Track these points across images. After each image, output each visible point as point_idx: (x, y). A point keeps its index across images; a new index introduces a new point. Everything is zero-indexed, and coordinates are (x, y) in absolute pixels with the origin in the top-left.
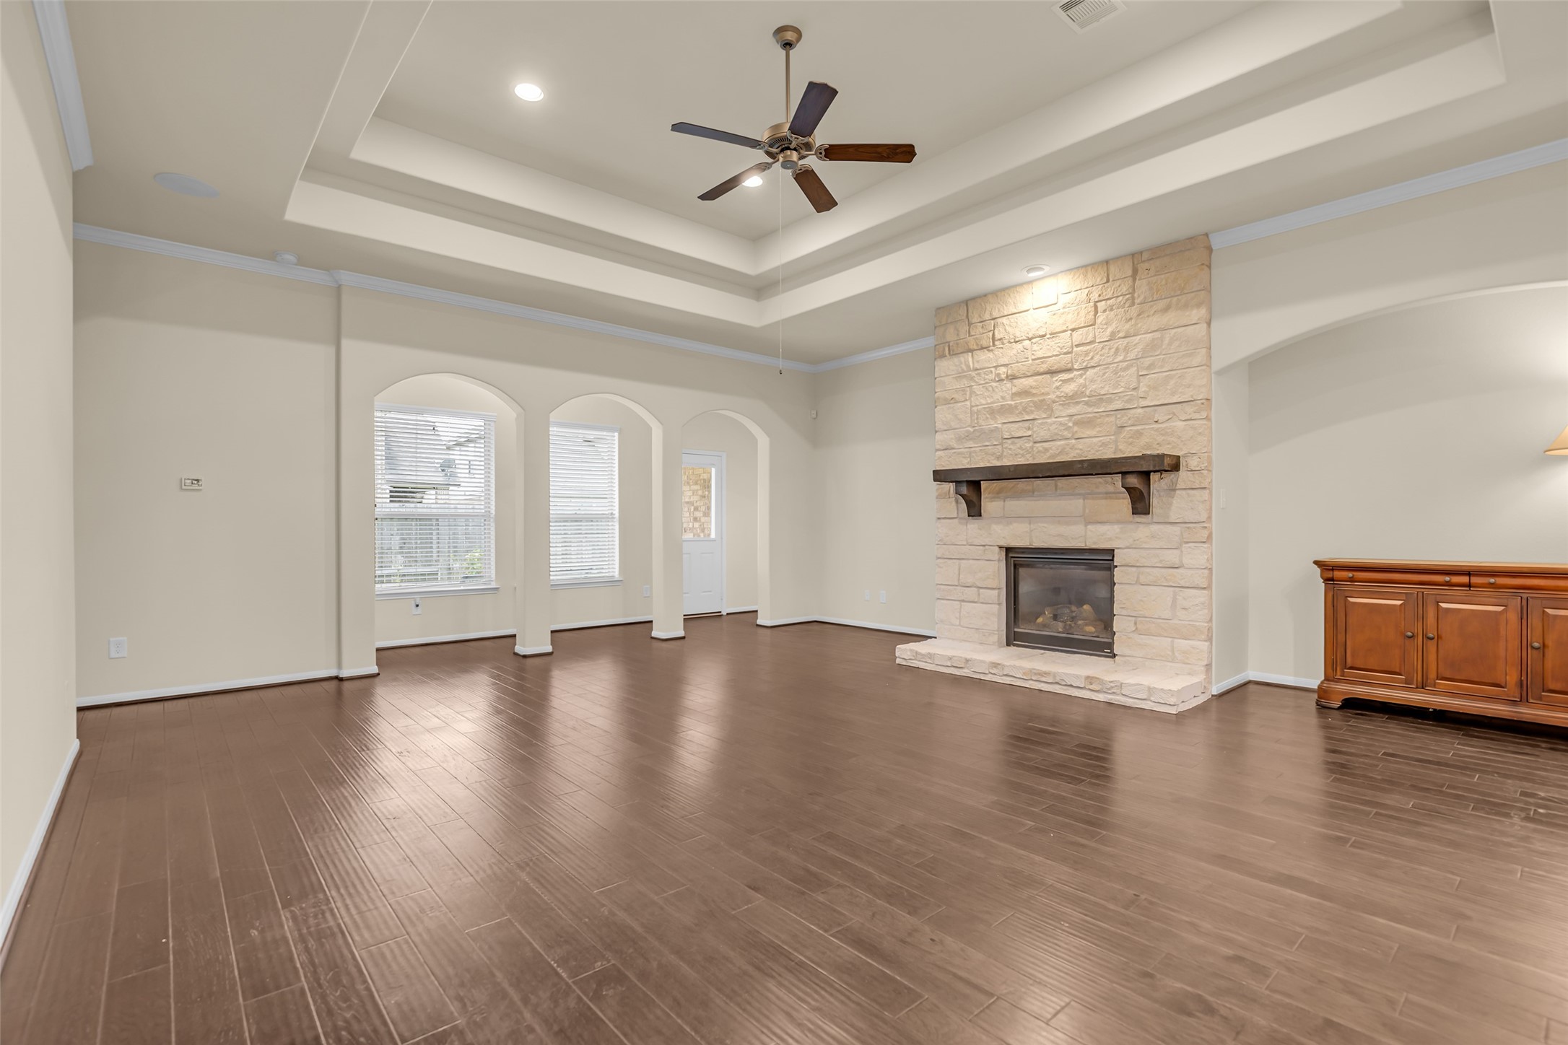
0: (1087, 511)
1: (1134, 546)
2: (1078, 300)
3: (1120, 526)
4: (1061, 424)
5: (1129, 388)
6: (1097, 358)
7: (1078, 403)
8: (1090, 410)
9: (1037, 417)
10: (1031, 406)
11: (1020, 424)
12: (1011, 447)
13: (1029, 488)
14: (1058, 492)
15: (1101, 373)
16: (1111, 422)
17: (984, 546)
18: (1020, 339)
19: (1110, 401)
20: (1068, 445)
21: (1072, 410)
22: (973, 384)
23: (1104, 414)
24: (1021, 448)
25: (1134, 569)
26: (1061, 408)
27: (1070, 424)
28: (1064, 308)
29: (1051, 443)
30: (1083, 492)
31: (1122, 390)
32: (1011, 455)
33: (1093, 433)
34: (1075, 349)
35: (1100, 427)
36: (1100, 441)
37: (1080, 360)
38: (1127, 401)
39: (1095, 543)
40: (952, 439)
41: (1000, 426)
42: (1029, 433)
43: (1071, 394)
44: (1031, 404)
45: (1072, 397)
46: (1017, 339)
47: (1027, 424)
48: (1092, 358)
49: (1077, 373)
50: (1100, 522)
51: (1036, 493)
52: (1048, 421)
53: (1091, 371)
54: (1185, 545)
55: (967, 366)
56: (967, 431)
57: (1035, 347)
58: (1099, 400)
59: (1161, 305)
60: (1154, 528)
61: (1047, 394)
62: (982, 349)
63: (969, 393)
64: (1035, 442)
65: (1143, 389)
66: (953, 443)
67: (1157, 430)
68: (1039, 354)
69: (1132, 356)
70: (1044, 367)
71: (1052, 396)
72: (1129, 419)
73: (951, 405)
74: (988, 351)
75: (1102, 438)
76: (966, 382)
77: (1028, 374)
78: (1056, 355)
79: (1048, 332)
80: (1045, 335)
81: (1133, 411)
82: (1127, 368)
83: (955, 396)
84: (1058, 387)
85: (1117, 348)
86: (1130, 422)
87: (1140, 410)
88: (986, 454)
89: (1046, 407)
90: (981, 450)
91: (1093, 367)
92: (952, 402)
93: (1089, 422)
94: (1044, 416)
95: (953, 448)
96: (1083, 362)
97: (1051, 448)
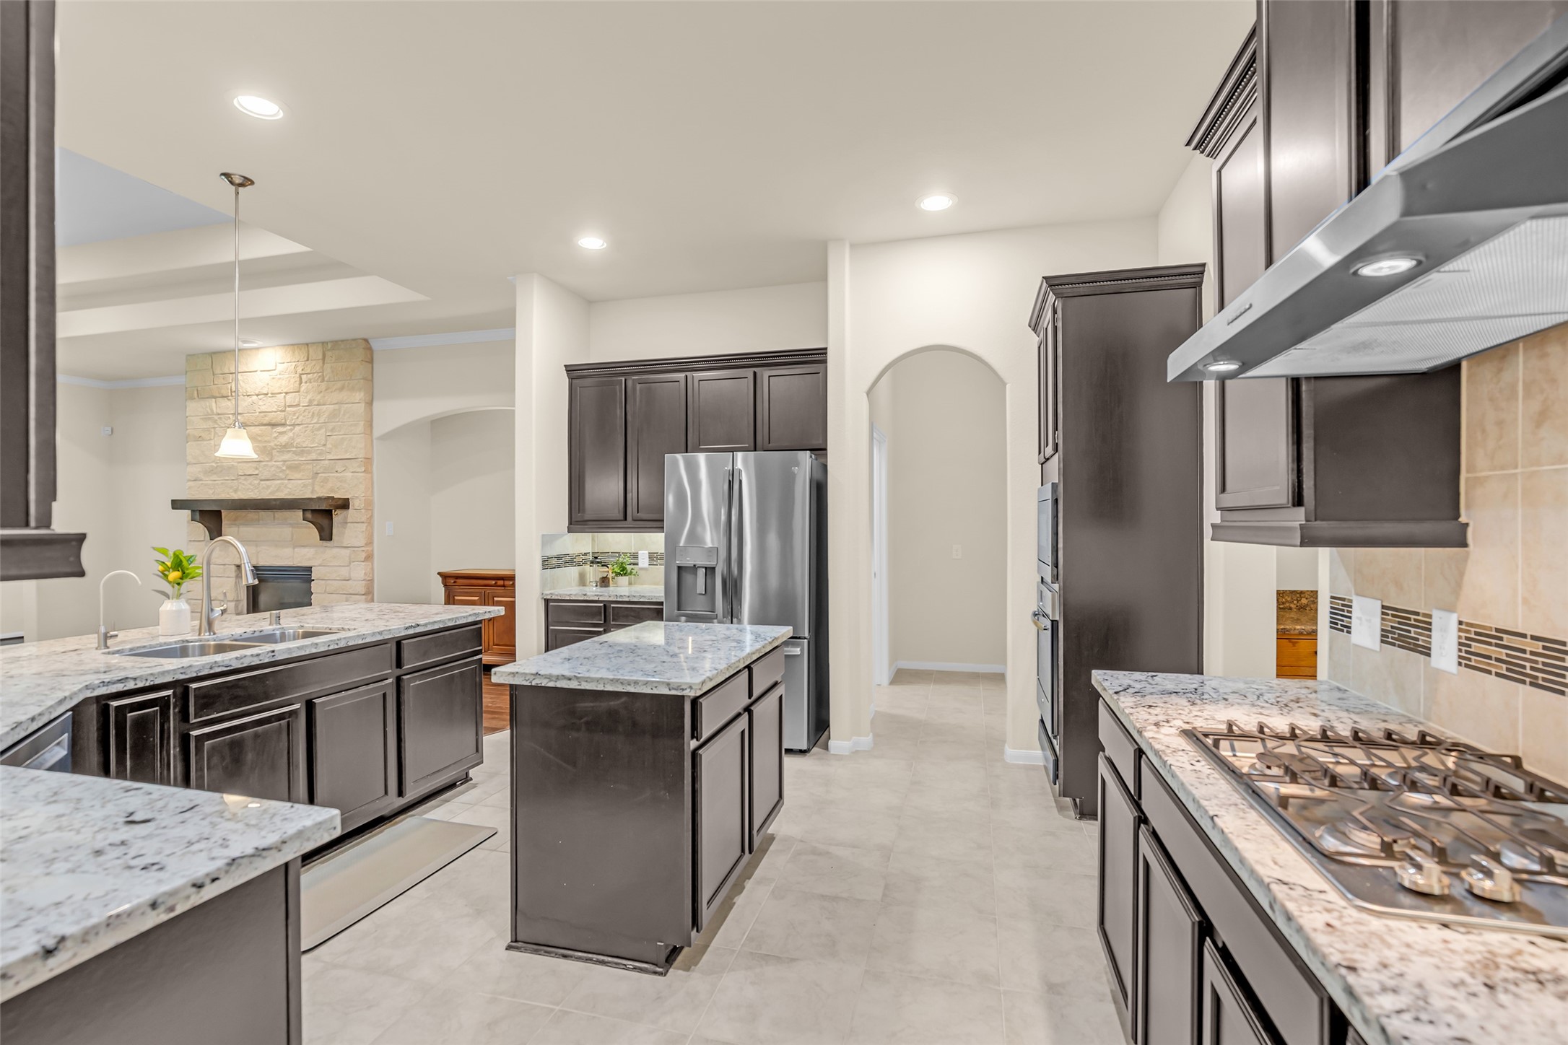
0: (295, 537)
1: (324, 564)
2: (289, 370)
3: (312, 549)
4: (277, 467)
5: (320, 444)
7: (289, 451)
8: (296, 458)
9: (263, 460)
11: (250, 464)
12: (244, 482)
13: (257, 517)
14: (276, 521)
15: (304, 429)
17: (224, 565)
18: (251, 394)
19: (309, 453)
20: (282, 484)
21: (286, 457)
22: (216, 426)
23: (306, 462)
24: (251, 484)
25: (323, 582)
26: (278, 454)
27: (284, 468)
28: (280, 374)
29: (271, 482)
30: (291, 522)
31: (316, 445)
32: (244, 489)
33: (297, 476)
34: (288, 409)
35: (303, 472)
36: (303, 483)
37: (291, 417)
38: (320, 454)
39: (300, 562)
40: (200, 472)
41: (236, 464)
42: (256, 472)
43: (284, 444)
45: (285, 446)
46: (248, 394)
47: (255, 465)
48: (298, 418)
49: (288, 428)
50: (303, 546)
51: (261, 522)
52: (269, 463)
53: (297, 428)
54: (352, 564)
55: (212, 410)
56: (212, 466)
57: (261, 403)
58: (302, 451)
59: (339, 384)
60: (335, 551)
61: (269, 442)
62: (223, 397)
63: (213, 433)
64: (261, 480)
65: (329, 446)
66: (201, 476)
67: (337, 478)
68: (263, 408)
69: (322, 420)
70: (266, 420)
71: (272, 444)
72: (320, 468)
73: (199, 442)
74: (229, 400)
75: (303, 481)
76: (210, 424)
77: (256, 424)
78: (275, 412)
79: (270, 392)
80: (267, 394)
81: (322, 462)
82: (319, 429)
83: (203, 435)
84: (275, 438)
85: (313, 413)
86: (322, 470)
87: (327, 462)
88: (226, 486)
89: (267, 452)
90: (222, 483)
91: (298, 424)
92: (200, 440)
93: (296, 468)
94: (267, 459)
95: (201, 480)
96: (294, 419)
97: (271, 485)
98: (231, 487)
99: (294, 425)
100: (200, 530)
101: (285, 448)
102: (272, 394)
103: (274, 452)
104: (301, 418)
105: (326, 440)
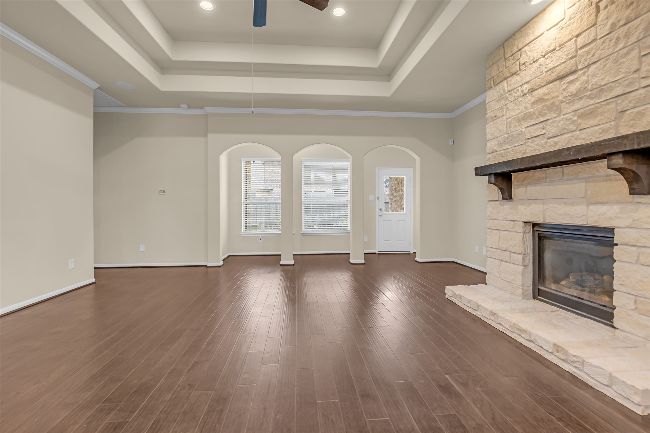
0: (589, 193)
1: (634, 226)
2: (581, 8)
3: (619, 206)
4: (567, 119)
5: (629, 73)
6: (597, 55)
7: (581, 98)
8: (592, 102)
9: (550, 118)
10: (545, 110)
11: (537, 126)
12: (532, 144)
13: (544, 175)
14: (565, 177)
15: (602, 66)
16: (612, 109)
17: (514, 221)
18: (537, 58)
19: (611, 89)
20: (573, 137)
21: (577, 106)
22: (507, 102)
23: (605, 103)
24: (538, 145)
25: (634, 249)
26: (567, 106)
27: (575, 118)
28: (569, 20)
29: (560, 137)
30: (585, 176)
31: (622, 76)
32: (532, 151)
33: (592, 122)
34: (579, 52)
35: (602, 115)
36: (601, 129)
37: (583, 60)
38: (628, 85)
39: (595, 222)
40: (495, 145)
41: (524, 130)
42: (544, 132)
43: (575, 92)
44: (545, 108)
45: (576, 95)
46: (535, 60)
47: (541, 125)
48: (593, 55)
49: (580, 72)
50: (600, 203)
51: (548, 180)
52: (558, 119)
53: (592, 68)
55: (504, 90)
56: (504, 138)
57: (548, 61)
58: (601, 91)
61: (557, 96)
62: (513, 74)
63: (505, 110)
64: (548, 138)
68: (551, 66)
69: (633, 39)
71: (561, 98)
72: (630, 102)
73: (495, 121)
74: (517, 75)
76: (503, 102)
77: (543, 84)
78: (564, 62)
79: (557, 45)
80: (554, 50)
81: (634, 93)
83: (497, 114)
84: (564, 90)
86: (631, 105)
88: (515, 152)
89: (555, 108)
90: (512, 150)
91: (594, 63)
92: (495, 118)
93: (591, 113)
94: (555, 116)
95: (496, 151)
96: (586, 61)
97: (559, 141)
99: (588, 66)
100: (495, 192)
102: (560, 46)
103: (562, 106)
105: (641, 63)
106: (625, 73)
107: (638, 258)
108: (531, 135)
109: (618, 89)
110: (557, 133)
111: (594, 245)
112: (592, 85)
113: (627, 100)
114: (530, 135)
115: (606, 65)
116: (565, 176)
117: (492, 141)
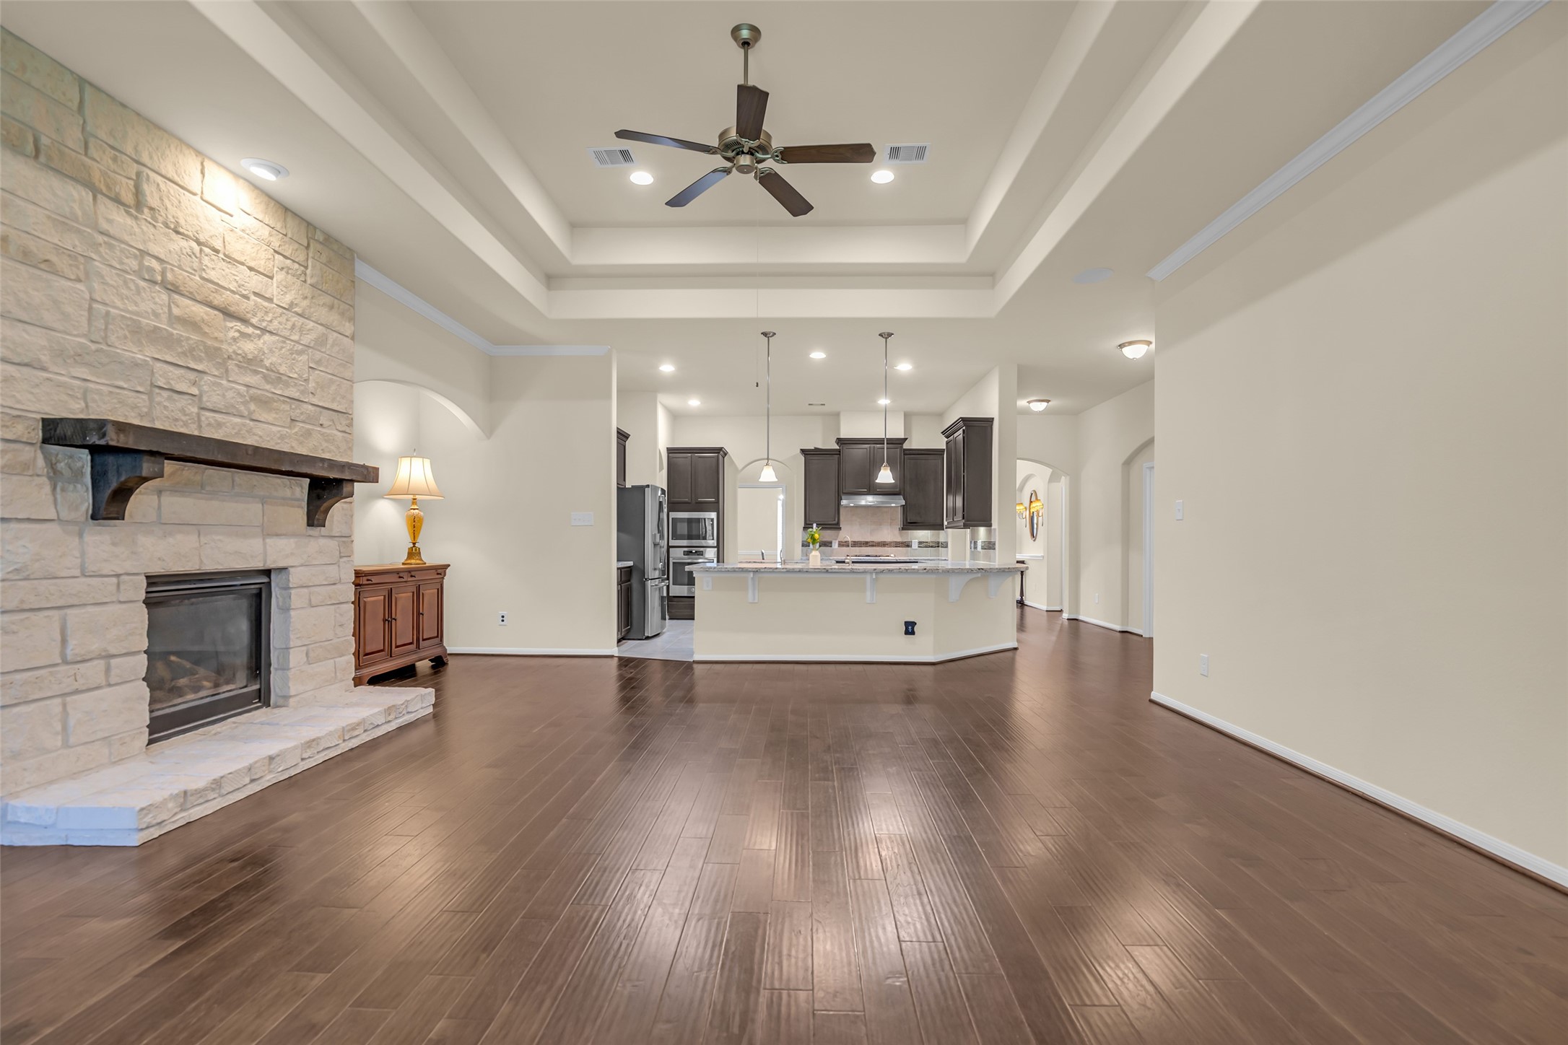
0: (265, 519)
1: (306, 564)
3: (296, 540)
4: (239, 394)
5: (301, 377)
7: (256, 372)
8: (268, 387)
9: (209, 371)
10: (201, 351)
11: (182, 371)
12: (168, 404)
13: (198, 478)
14: (235, 489)
15: (280, 344)
16: (288, 411)
17: (118, 576)
18: (186, 232)
19: (287, 385)
20: (245, 426)
21: (250, 379)
22: (94, 256)
23: (282, 398)
24: (183, 411)
25: (305, 590)
26: (236, 369)
27: (248, 398)
28: (243, 231)
29: (224, 417)
30: (261, 493)
31: (295, 376)
32: (168, 417)
33: (267, 417)
34: (253, 297)
35: (276, 413)
36: (279, 431)
37: (260, 315)
38: (302, 392)
39: (274, 562)
41: (149, 361)
42: (195, 391)
43: (250, 356)
44: (202, 348)
45: (250, 361)
46: (181, 230)
47: (192, 376)
48: (271, 321)
49: (254, 330)
51: (207, 488)
52: (222, 382)
53: (267, 337)
54: (342, 560)
56: (83, 346)
57: (206, 261)
58: (276, 377)
59: (328, 299)
60: (322, 541)
61: (221, 341)
62: (115, 199)
63: (86, 270)
64: (203, 409)
65: (312, 385)
66: (45, 358)
67: (323, 434)
68: (212, 275)
69: (305, 340)
70: (218, 300)
71: (228, 350)
72: (302, 413)
73: (45, 275)
74: (127, 212)
75: (280, 429)
77: (198, 298)
78: (233, 292)
79: (224, 251)
80: (217, 251)
81: (305, 406)
82: (300, 353)
83: (54, 258)
84: (234, 339)
85: (294, 325)
86: (302, 417)
87: (310, 407)
88: (120, 402)
89: (220, 361)
90: (111, 392)
91: (270, 332)
92: (42, 266)
93: (266, 402)
94: (216, 373)
95: (44, 369)
96: (263, 320)
97: (224, 423)
98: (134, 407)
99: (264, 331)
101: (250, 363)
102: (225, 255)
103: (231, 365)
104: (276, 323)
106: (299, 375)
107: (310, 600)
108: (169, 383)
109: (295, 390)
110: (221, 406)
111: (235, 599)
112: (271, 364)
113: (300, 409)
114: (164, 381)
115: (282, 347)
116: (236, 487)
117: (20, 325)
